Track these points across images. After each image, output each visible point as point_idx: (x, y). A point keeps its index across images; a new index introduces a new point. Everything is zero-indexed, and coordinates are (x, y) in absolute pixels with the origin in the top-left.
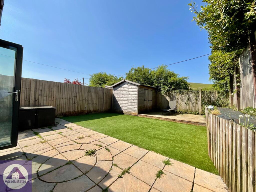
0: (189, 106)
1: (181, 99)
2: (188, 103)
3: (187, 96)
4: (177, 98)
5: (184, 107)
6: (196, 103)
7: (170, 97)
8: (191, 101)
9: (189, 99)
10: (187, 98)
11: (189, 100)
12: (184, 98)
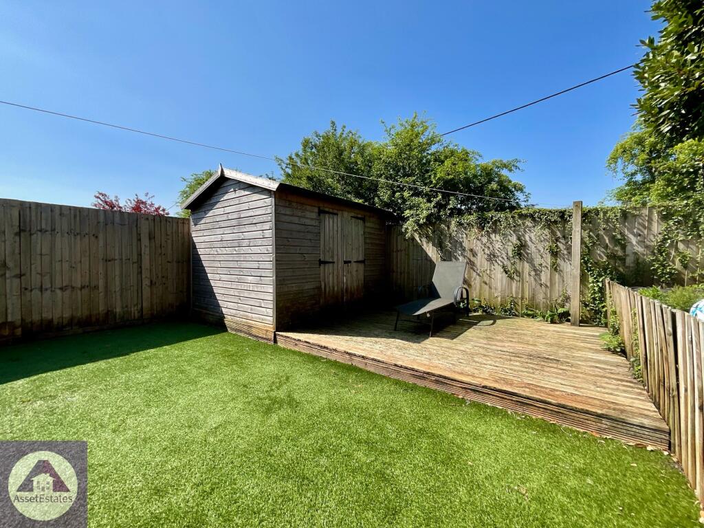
0: (522, 281)
1: (487, 251)
2: (516, 271)
3: (514, 239)
4: (471, 250)
5: (500, 290)
6: (555, 268)
7: (440, 245)
8: (531, 262)
9: (521, 251)
10: (510, 249)
11: (520, 254)
12: (498, 245)
